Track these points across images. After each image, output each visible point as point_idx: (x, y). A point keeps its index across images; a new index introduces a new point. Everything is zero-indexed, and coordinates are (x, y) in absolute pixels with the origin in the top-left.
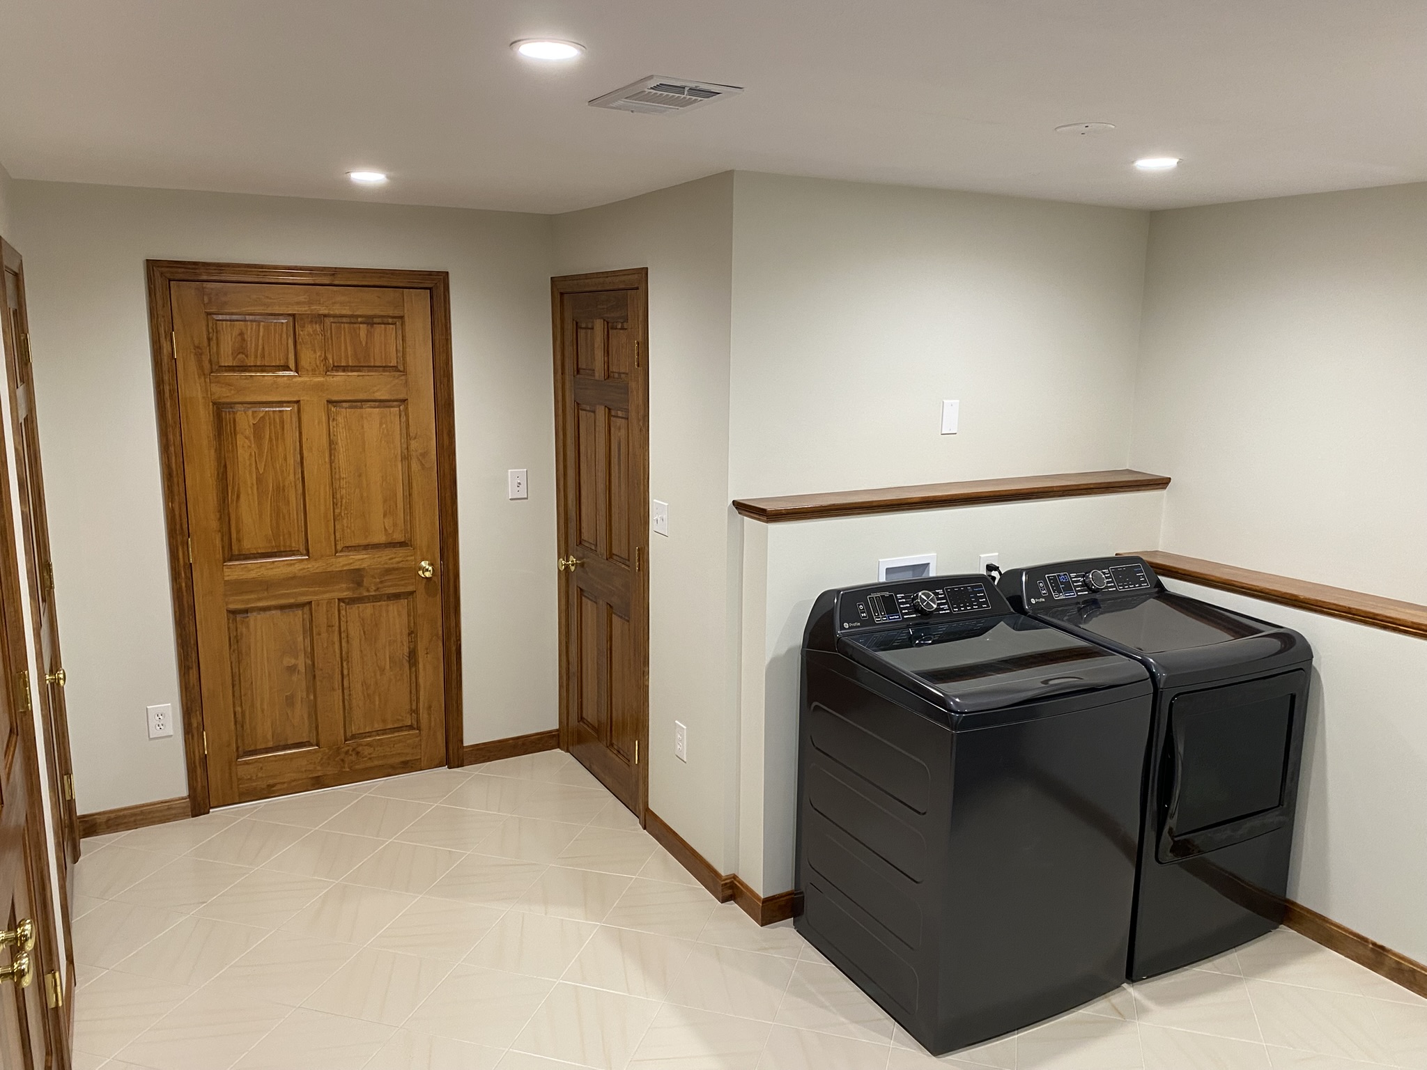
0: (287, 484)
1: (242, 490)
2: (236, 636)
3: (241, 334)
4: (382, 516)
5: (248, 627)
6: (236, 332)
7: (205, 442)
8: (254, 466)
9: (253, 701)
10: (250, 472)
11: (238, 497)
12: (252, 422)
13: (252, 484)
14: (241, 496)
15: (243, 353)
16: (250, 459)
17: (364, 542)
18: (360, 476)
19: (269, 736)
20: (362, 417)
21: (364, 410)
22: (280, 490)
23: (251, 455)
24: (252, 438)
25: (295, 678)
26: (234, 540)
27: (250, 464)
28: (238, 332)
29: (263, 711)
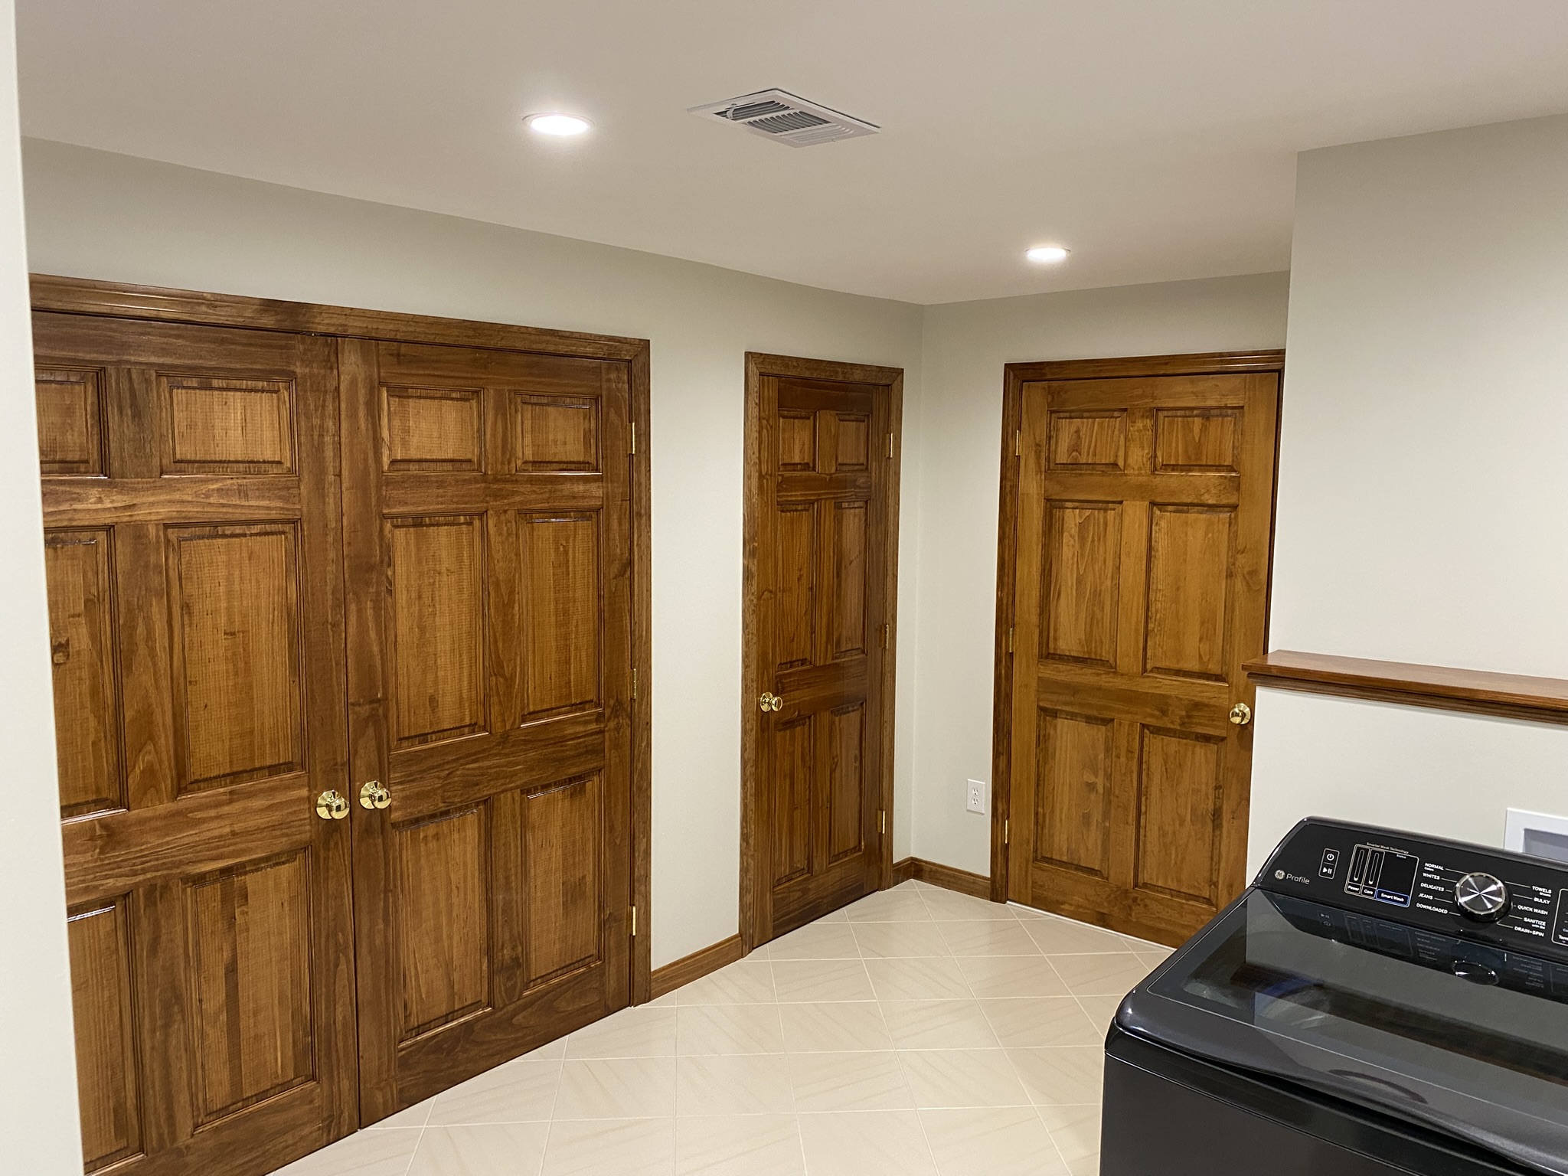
0: (1103, 588)
1: (1063, 589)
2: (1045, 736)
3: (1078, 432)
4: (1198, 639)
5: (1055, 729)
6: (1073, 429)
7: (1035, 538)
8: (1075, 566)
9: (1053, 806)
10: (1072, 573)
11: (1059, 595)
12: (1078, 520)
13: (1072, 585)
14: (1062, 595)
15: (1077, 451)
16: (1072, 559)
17: (1174, 665)
18: (1178, 589)
19: (1065, 849)
20: (1187, 523)
21: (1189, 515)
22: (1097, 594)
23: (1074, 554)
24: (1077, 538)
25: (1093, 797)
26: (1051, 639)
27: (1073, 564)
28: (1075, 429)
29: (1061, 821)
